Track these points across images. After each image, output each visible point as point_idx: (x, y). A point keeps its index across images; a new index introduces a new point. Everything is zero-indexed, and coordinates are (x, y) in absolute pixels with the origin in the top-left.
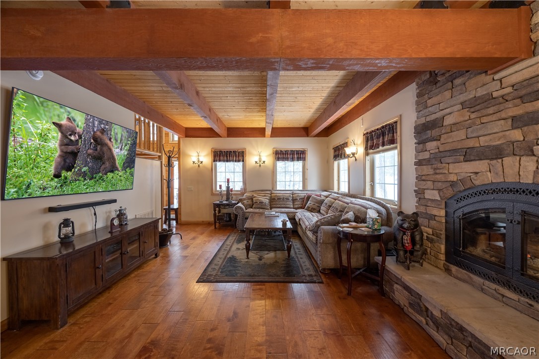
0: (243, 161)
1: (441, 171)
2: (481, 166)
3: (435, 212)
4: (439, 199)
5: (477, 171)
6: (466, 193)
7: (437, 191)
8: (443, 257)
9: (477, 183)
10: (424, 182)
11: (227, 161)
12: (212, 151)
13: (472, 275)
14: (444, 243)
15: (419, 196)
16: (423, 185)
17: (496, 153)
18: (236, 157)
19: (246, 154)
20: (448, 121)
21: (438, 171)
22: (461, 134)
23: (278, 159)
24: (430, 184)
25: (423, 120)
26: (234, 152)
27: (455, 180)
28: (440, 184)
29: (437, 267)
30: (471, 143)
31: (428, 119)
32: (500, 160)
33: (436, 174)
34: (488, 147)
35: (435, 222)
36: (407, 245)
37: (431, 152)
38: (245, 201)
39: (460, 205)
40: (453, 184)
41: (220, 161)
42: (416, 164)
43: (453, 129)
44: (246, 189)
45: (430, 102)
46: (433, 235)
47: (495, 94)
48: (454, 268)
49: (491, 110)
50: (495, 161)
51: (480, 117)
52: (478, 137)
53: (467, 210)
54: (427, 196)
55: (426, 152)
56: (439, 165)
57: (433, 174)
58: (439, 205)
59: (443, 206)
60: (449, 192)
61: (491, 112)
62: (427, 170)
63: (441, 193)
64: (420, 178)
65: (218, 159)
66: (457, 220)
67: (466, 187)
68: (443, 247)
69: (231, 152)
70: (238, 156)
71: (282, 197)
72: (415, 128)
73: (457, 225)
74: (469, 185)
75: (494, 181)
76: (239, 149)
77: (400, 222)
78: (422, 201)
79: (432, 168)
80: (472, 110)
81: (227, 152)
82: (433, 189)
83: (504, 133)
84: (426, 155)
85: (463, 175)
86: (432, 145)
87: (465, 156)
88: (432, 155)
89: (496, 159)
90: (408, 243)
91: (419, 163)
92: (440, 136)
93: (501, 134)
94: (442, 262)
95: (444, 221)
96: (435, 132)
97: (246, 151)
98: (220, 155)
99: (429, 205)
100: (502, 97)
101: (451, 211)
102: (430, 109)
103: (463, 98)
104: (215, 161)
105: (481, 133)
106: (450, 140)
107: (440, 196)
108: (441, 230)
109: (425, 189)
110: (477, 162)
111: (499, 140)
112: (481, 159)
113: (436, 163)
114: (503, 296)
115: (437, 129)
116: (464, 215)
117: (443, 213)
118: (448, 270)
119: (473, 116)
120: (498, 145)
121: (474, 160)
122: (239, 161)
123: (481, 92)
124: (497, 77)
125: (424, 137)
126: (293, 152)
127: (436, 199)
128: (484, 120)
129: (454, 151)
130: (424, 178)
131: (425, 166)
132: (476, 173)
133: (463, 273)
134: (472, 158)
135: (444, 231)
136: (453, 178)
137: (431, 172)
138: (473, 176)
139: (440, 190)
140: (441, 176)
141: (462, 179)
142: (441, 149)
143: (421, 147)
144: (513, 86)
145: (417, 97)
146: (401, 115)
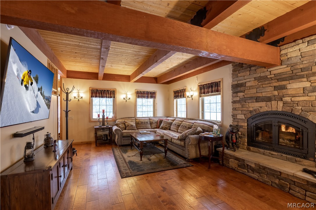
0: (114, 97)
1: (245, 106)
2: (263, 104)
3: (243, 124)
4: (244, 118)
5: (261, 106)
6: (257, 115)
7: (243, 115)
8: (246, 144)
9: (261, 111)
10: (237, 111)
11: (102, 97)
12: (90, 89)
13: (259, 149)
14: (246, 138)
15: (234, 117)
16: (236, 112)
17: (269, 99)
18: (109, 94)
19: (116, 93)
20: (248, 84)
21: (244, 106)
22: (254, 91)
23: (139, 97)
24: (240, 112)
25: (236, 83)
26: (107, 91)
27: (252, 110)
28: (245, 112)
29: (244, 149)
30: (259, 95)
31: (239, 82)
32: (270, 102)
33: (243, 107)
34: (266, 97)
35: (242, 129)
36: (234, 140)
37: (240, 97)
38: (120, 125)
39: (254, 120)
40: (251, 112)
41: (96, 97)
42: (232, 102)
43: (250, 88)
44: (116, 117)
45: (239, 75)
46: (241, 135)
47: (268, 77)
48: (252, 148)
49: (266, 82)
50: (268, 102)
51: (262, 85)
52: (262, 93)
53: (257, 122)
54: (238, 117)
55: (238, 97)
56: (245, 103)
57: (241, 108)
58: (244, 121)
59: (246, 122)
60: (249, 115)
61: (266, 83)
62: (238, 105)
63: (245, 116)
64: (234, 109)
65: (95, 95)
66: (253, 127)
67: (257, 113)
68: (246, 139)
69: (105, 91)
70: (110, 94)
71: (144, 122)
72: (232, 86)
73: (253, 129)
74: (258, 112)
75: (268, 110)
76: (111, 89)
77: (231, 130)
78: (236, 120)
79: (241, 105)
80: (259, 81)
81: (102, 90)
82: (242, 114)
83: (272, 92)
84: (238, 99)
85: (255, 108)
86: (241, 94)
87: (256, 100)
88: (241, 99)
89: (269, 101)
90: (235, 139)
91: (234, 102)
92: (244, 90)
93: (270, 92)
94: (246, 146)
95: (246, 128)
96: (242, 89)
97: (116, 90)
98: (96, 93)
99: (239, 121)
100: (271, 78)
101: (250, 123)
102: (239, 78)
103: (255, 76)
104: (92, 97)
105: (263, 91)
106: (250, 93)
107: (245, 117)
108: (245, 132)
109: (237, 114)
110: (261, 103)
111: (270, 94)
112: (263, 102)
113: (243, 102)
114: (272, 154)
115: (243, 87)
116: (255, 125)
117: (246, 124)
118: (249, 149)
119: (259, 84)
120: (269, 96)
121: (260, 102)
122: (111, 97)
123: (262, 75)
124: (269, 70)
125: (237, 90)
126: (148, 93)
127: (243, 118)
128: (264, 86)
129: (251, 98)
130: (237, 109)
131: (237, 104)
132: (261, 107)
133: (256, 149)
134: (259, 101)
135: (246, 132)
136: (251, 109)
137: (240, 106)
138: (259, 108)
139: (244, 115)
140: (245, 108)
141: (255, 109)
142: (245, 96)
143: (235, 94)
144: (274, 75)
145: (233, 71)
146: (223, 78)
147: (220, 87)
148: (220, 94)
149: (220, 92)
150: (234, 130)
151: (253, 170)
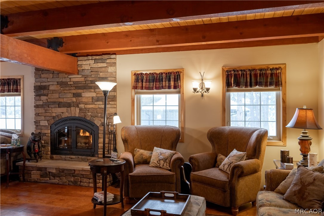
1: (49, 111)
2: (64, 110)
3: (46, 131)
4: (48, 125)
5: (63, 112)
6: (59, 121)
7: (47, 121)
8: (49, 153)
9: (63, 117)
10: (40, 117)
13: (61, 156)
14: (50, 146)
15: (37, 124)
16: (39, 118)
17: (68, 105)
20: (51, 88)
21: (47, 111)
22: (57, 95)
24: (43, 118)
25: (39, 84)
27: (55, 115)
28: (48, 117)
29: (47, 159)
30: (61, 100)
31: (42, 84)
32: (70, 108)
33: (46, 112)
34: (66, 102)
35: (45, 137)
36: (37, 149)
37: (44, 101)
39: (57, 126)
40: (54, 117)
42: (35, 107)
43: (53, 92)
45: (42, 76)
46: (45, 143)
47: (69, 83)
48: (54, 156)
49: (67, 88)
50: (69, 108)
51: (64, 90)
52: (63, 98)
53: (59, 128)
54: (41, 124)
55: (41, 101)
56: (48, 108)
57: (44, 113)
58: (48, 128)
59: (49, 128)
60: (52, 121)
61: (67, 89)
62: (41, 110)
63: (49, 122)
64: (37, 115)
66: (55, 134)
67: (59, 119)
68: (50, 148)
72: (35, 87)
73: (55, 136)
74: (60, 118)
75: (68, 116)
77: (33, 138)
78: (39, 127)
79: (44, 109)
80: (61, 86)
82: (45, 120)
83: (71, 98)
84: (41, 103)
85: (58, 114)
86: (44, 98)
87: (58, 105)
88: (44, 103)
89: (69, 107)
90: (37, 148)
91: (37, 106)
92: (48, 94)
93: (70, 98)
94: (49, 155)
95: (50, 135)
96: (45, 92)
99: (43, 128)
100: (71, 85)
101: (53, 130)
102: (43, 79)
103: (58, 80)
105: (64, 97)
106: (52, 97)
107: (48, 124)
108: (49, 140)
109: (40, 121)
110: (63, 108)
111: (70, 100)
112: (64, 107)
113: (46, 107)
114: (71, 158)
115: (46, 90)
116: (58, 131)
117: (49, 131)
118: (52, 158)
119: (61, 89)
120: (69, 102)
121: (62, 107)
123: (64, 80)
124: (69, 77)
125: (40, 93)
127: (46, 125)
128: (65, 91)
129: (54, 103)
130: (40, 114)
131: (40, 109)
132: (63, 113)
133: (58, 156)
134: (61, 106)
135: (50, 140)
136: (54, 115)
137: (44, 111)
138: (61, 114)
139: (48, 121)
140: (48, 114)
141: (58, 115)
142: (49, 101)
143: (38, 98)
144: (73, 82)
145: (35, 70)
146: (23, 76)
147: (20, 85)
148: (20, 95)
149: (20, 92)
150: (37, 138)
151: (54, 176)
